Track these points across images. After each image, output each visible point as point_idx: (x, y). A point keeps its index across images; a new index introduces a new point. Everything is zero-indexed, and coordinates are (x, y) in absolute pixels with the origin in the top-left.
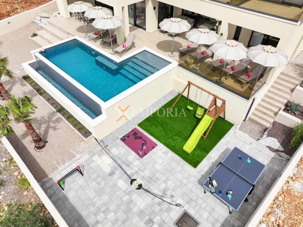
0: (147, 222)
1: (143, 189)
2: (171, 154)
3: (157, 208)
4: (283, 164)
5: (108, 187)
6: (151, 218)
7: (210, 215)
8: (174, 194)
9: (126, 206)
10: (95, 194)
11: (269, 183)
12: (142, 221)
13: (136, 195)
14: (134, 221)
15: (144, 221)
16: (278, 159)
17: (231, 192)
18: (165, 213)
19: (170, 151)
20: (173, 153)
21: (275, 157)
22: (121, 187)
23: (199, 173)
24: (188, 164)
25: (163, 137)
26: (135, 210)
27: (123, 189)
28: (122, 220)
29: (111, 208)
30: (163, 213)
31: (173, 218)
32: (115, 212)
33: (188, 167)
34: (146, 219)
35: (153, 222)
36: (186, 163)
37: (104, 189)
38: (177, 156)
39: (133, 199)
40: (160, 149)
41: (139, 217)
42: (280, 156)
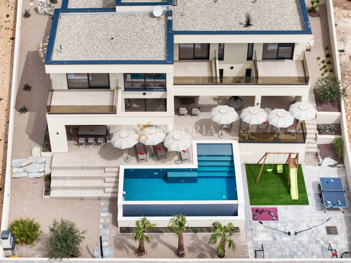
0: (316, 243)
1: (298, 232)
2: (289, 207)
3: (314, 235)
4: (344, 171)
5: (281, 245)
6: (316, 240)
7: (337, 220)
8: (314, 224)
9: (300, 245)
10: (280, 252)
11: (346, 186)
12: (314, 244)
13: (298, 238)
14: (311, 247)
15: (315, 244)
16: (340, 170)
17: (339, 201)
18: (319, 234)
19: (287, 206)
20: (289, 205)
21: (338, 170)
22: (288, 240)
23: (313, 206)
24: (303, 206)
25: (274, 201)
26: (306, 243)
27: (290, 240)
28: (305, 251)
29: (295, 251)
30: (318, 235)
31: (324, 233)
32: (299, 250)
33: (305, 207)
34: (314, 242)
35: (318, 241)
36: (302, 206)
37: (281, 247)
38: (293, 206)
39: (299, 240)
40: (280, 209)
41: (310, 244)
42: (339, 167)
